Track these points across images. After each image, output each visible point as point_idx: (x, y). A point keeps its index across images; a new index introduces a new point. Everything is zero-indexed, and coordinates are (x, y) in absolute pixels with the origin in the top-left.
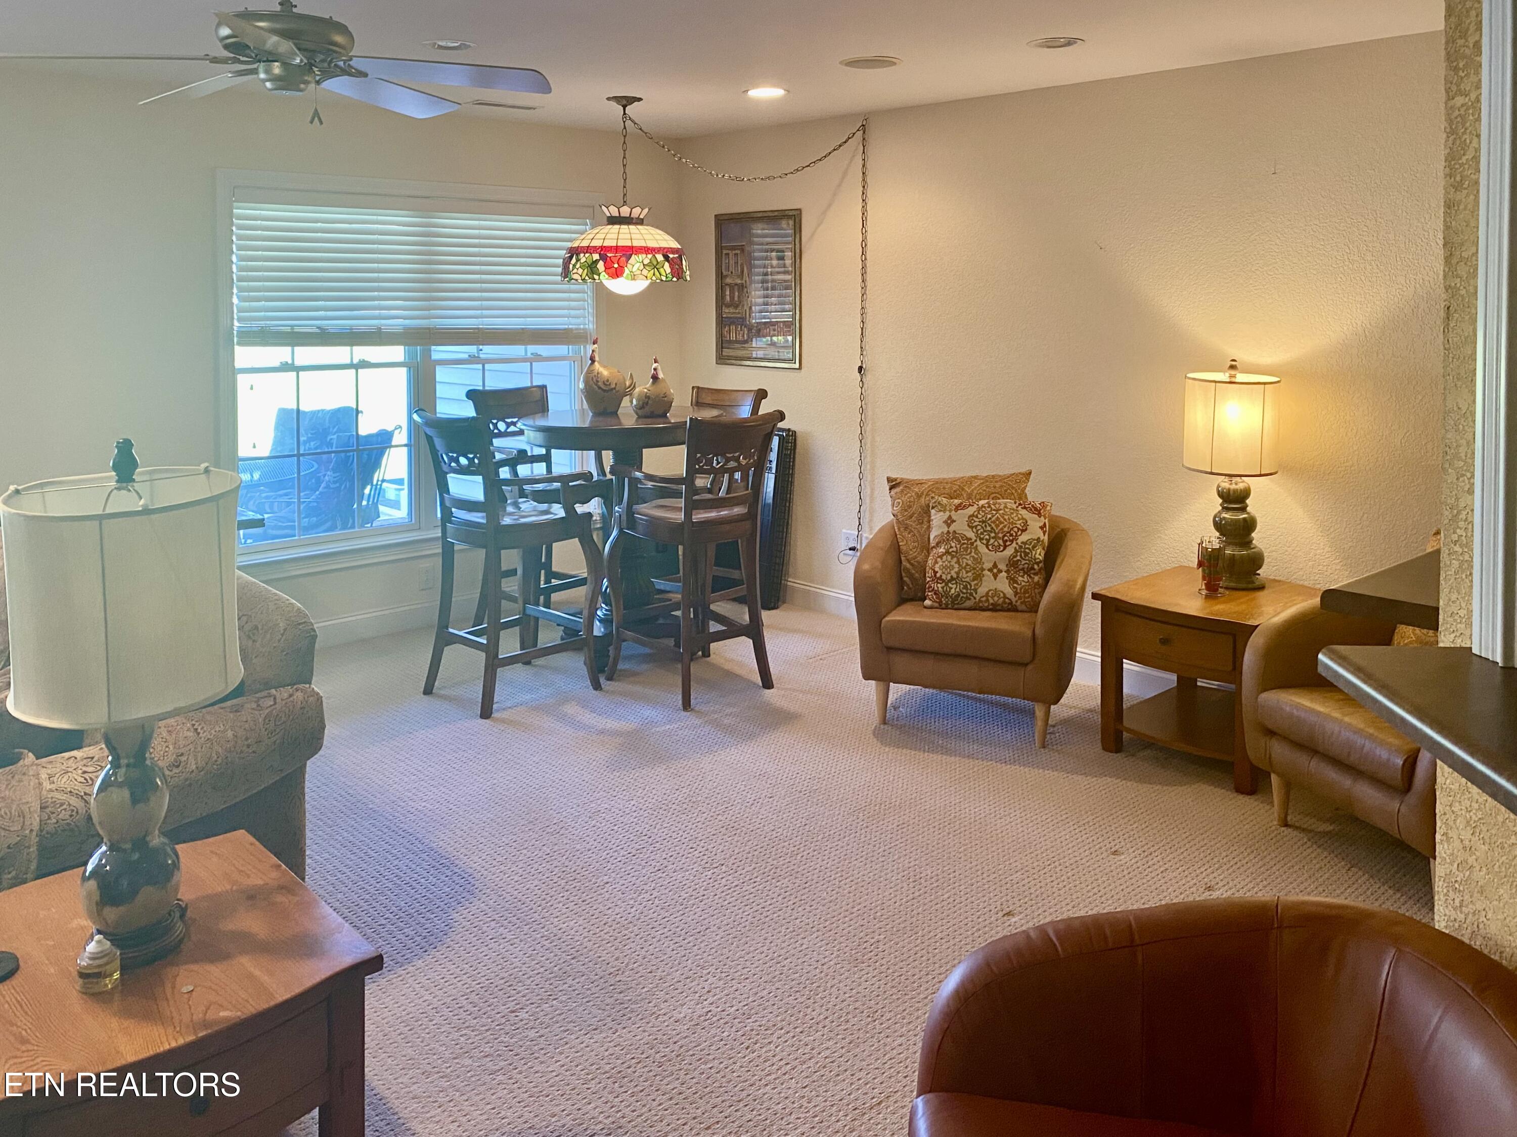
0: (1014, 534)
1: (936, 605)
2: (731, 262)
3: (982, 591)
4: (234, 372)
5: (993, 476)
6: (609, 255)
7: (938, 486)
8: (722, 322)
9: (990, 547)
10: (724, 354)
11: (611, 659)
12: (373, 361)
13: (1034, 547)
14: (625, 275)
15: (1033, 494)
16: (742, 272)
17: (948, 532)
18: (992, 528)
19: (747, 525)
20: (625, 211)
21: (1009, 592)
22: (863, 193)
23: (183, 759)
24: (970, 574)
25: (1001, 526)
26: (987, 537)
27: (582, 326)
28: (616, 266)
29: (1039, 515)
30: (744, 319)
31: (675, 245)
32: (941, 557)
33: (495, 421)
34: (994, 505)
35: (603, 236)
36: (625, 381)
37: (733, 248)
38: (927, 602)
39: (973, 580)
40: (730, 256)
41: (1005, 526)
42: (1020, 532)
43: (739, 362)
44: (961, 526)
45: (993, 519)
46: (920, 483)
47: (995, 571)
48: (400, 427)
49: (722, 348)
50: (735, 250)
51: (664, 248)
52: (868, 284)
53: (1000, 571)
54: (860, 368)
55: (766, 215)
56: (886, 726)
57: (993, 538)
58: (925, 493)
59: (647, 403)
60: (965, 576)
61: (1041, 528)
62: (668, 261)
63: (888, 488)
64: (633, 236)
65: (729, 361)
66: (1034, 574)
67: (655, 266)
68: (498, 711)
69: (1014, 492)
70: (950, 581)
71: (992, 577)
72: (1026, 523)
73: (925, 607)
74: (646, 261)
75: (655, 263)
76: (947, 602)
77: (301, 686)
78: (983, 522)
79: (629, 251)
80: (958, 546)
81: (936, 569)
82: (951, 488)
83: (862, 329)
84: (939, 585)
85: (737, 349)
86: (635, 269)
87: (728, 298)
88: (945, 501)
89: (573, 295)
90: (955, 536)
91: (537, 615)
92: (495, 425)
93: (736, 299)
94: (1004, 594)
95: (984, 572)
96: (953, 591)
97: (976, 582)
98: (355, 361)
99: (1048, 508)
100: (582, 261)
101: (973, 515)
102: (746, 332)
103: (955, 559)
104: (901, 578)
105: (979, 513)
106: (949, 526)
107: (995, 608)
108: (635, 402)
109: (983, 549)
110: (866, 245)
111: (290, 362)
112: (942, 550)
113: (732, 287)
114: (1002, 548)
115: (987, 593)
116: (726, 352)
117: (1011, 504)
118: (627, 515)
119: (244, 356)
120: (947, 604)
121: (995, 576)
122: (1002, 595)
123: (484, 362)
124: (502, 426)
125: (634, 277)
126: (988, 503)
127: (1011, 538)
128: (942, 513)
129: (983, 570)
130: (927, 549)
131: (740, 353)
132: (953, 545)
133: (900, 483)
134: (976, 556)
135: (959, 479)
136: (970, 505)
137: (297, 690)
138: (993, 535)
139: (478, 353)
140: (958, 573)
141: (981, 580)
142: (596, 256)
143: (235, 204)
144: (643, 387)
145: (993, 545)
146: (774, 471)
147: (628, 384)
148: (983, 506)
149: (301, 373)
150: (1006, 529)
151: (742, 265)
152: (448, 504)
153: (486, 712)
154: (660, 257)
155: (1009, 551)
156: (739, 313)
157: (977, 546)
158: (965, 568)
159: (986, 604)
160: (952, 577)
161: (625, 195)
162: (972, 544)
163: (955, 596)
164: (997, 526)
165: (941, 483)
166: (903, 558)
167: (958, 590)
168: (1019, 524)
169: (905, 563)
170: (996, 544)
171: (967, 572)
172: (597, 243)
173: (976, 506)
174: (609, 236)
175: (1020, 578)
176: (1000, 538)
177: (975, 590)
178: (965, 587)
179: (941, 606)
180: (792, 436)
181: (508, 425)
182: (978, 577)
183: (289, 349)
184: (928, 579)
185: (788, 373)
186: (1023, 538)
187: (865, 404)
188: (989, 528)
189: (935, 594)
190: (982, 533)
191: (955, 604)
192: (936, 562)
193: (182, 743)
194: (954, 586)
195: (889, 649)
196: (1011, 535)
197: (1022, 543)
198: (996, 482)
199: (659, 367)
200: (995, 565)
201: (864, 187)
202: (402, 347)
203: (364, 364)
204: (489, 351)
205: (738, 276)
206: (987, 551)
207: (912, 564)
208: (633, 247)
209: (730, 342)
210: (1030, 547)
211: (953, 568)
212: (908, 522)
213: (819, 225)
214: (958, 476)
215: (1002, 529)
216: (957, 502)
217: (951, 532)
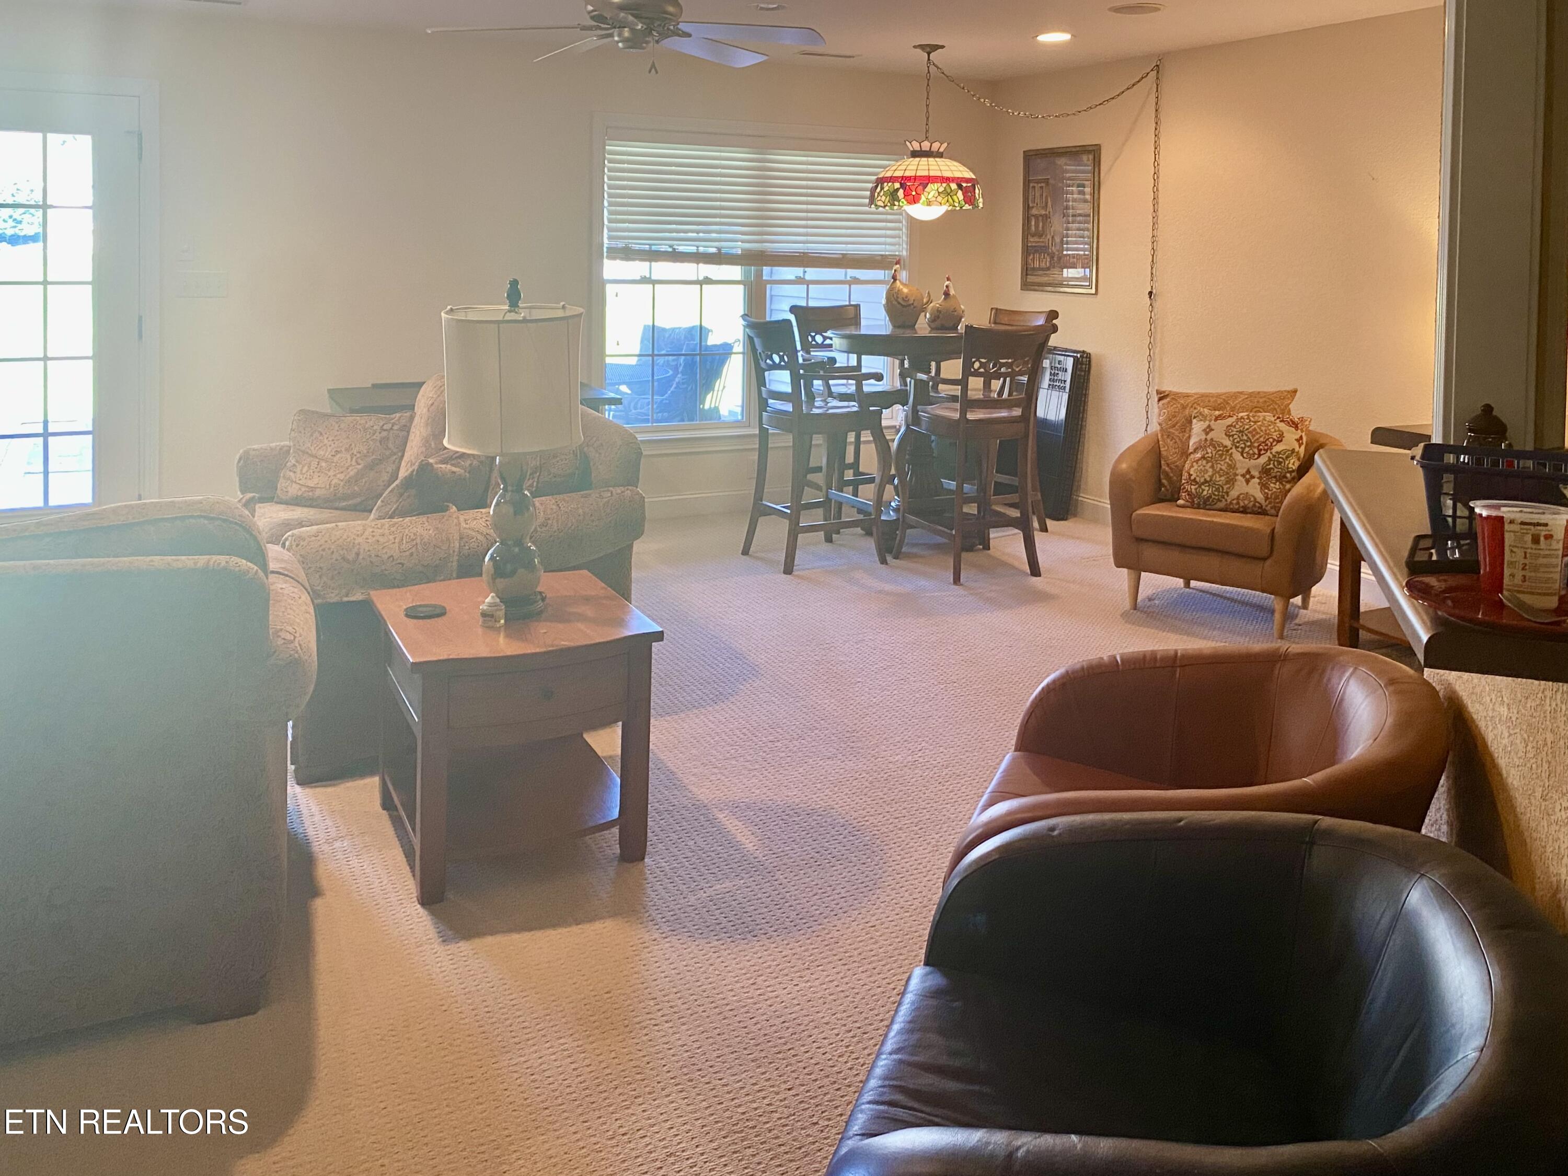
0: (1269, 444)
1: (1189, 504)
2: (1037, 194)
3: (1234, 493)
4: (603, 283)
5: (1259, 393)
6: (908, 184)
7: (1202, 399)
8: (1027, 251)
9: (1245, 455)
10: (1028, 280)
11: (897, 541)
12: (714, 279)
13: (1287, 457)
14: (921, 201)
15: (1297, 410)
16: (1047, 203)
17: (1206, 439)
18: (1248, 438)
19: (1022, 425)
20: (926, 146)
21: (1260, 496)
22: (1156, 129)
23: (550, 522)
24: (1223, 478)
25: (1258, 436)
26: (1243, 446)
27: (897, 253)
28: (914, 193)
29: (1297, 428)
30: (1047, 247)
31: (969, 175)
32: (1197, 462)
33: (813, 334)
34: (1253, 417)
35: (904, 167)
36: (923, 298)
37: (1038, 182)
38: (1180, 502)
39: (1225, 485)
40: (1036, 189)
41: (1261, 437)
42: (1275, 443)
43: (1041, 288)
44: (1218, 434)
45: (1251, 429)
46: (1188, 396)
47: (1248, 476)
48: (739, 341)
49: (1027, 275)
50: (1041, 183)
51: (958, 178)
52: (1160, 213)
53: (1253, 477)
54: (1150, 293)
55: (1068, 150)
56: (1135, 611)
57: (1248, 447)
58: (1190, 405)
59: (938, 317)
60: (1218, 479)
61: (1297, 440)
62: (962, 190)
63: (1156, 399)
64: (931, 168)
65: (1033, 287)
66: (1287, 482)
67: (948, 193)
68: (798, 570)
69: (1276, 407)
70: (1203, 484)
71: (1245, 483)
72: (1282, 435)
73: (1178, 506)
74: (941, 190)
75: (949, 191)
76: (1199, 502)
77: (630, 488)
78: (1240, 431)
79: (927, 180)
80: (1214, 452)
81: (1191, 473)
82: (1216, 401)
83: (1153, 256)
84: (1193, 487)
85: (1040, 276)
86: (930, 197)
87: (1033, 228)
88: (1206, 411)
89: (889, 225)
90: (1213, 443)
91: (840, 499)
92: (813, 338)
93: (1040, 229)
94: (1255, 499)
95: (1237, 478)
96: (1205, 493)
97: (1228, 486)
98: (701, 278)
99: (1307, 423)
100: (885, 190)
101: (1231, 426)
102: (1048, 260)
103: (1210, 464)
104: (1160, 480)
105: (1237, 424)
106: (1207, 434)
107: (1244, 511)
108: (928, 316)
109: (1237, 456)
110: (1158, 177)
111: (648, 276)
112: (1199, 455)
113: (1036, 217)
114: (1256, 456)
115: (1239, 496)
116: (1031, 279)
117: (1269, 417)
118: (913, 412)
119: (612, 268)
120: (1199, 504)
121: (1248, 482)
122: (1252, 499)
123: (808, 283)
124: (819, 339)
125: (929, 204)
126: (1248, 415)
127: (1266, 448)
128: (1202, 423)
129: (1236, 475)
130: (1185, 454)
131: (1045, 279)
132: (1209, 451)
133: (1168, 395)
134: (1230, 462)
135: (1225, 394)
136: (1230, 416)
137: (628, 489)
138: (1249, 444)
139: (804, 275)
140: (1211, 477)
141: (1233, 484)
142: (897, 185)
143: (607, 142)
144: (938, 302)
145: (1248, 453)
146: (1067, 390)
147: (925, 300)
148: (1242, 418)
149: (656, 286)
150: (1262, 439)
151: (1046, 197)
152: (764, 396)
153: (788, 569)
154: (954, 186)
155: (1263, 460)
156: (1043, 242)
157: (1232, 453)
158: (1219, 472)
159: (1237, 507)
160: (1205, 479)
161: (927, 131)
162: (1228, 451)
163: (1208, 497)
164: (1253, 436)
165: (1207, 396)
166: (1163, 462)
167: (1210, 492)
168: (1275, 435)
169: (1164, 467)
170: (1251, 452)
171: (1220, 476)
172: (899, 174)
173: (1235, 417)
174: (910, 167)
175: (1272, 485)
176: (1255, 447)
177: (1227, 493)
178: (1217, 490)
179: (1193, 506)
180: (1086, 357)
181: (825, 338)
182: (1231, 481)
183: (648, 263)
184: (1183, 481)
185: (1085, 298)
186: (1278, 448)
187: (1155, 327)
188: (1245, 438)
189: (1188, 495)
190: (1238, 442)
191: (1206, 504)
192: (1192, 466)
193: (549, 511)
194: (1207, 488)
195: (1139, 540)
196: (1267, 445)
197: (1277, 452)
198: (1261, 398)
199: (951, 285)
200: (1248, 472)
201: (1156, 123)
202: (740, 267)
203: (708, 281)
204: (812, 273)
205: (1043, 208)
206: (1241, 458)
207: (1171, 469)
208: (929, 177)
209: (1034, 269)
210: (1284, 457)
211: (1207, 471)
212: (1171, 430)
213: (1116, 159)
214: (1224, 391)
215: (1258, 439)
216: (1217, 413)
217: (1209, 439)
